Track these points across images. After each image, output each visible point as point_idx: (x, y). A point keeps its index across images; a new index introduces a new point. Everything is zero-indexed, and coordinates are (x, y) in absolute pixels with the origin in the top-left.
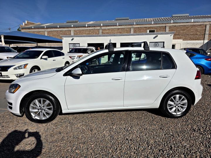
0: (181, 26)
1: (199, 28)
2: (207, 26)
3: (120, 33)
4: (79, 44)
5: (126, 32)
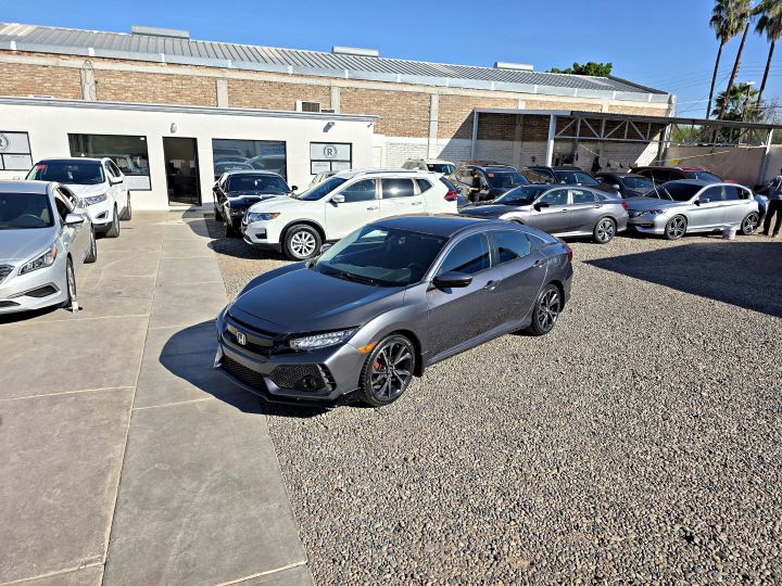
0: (371, 90)
1: (416, 102)
2: (433, 97)
4: (27, 133)
5: (199, 91)
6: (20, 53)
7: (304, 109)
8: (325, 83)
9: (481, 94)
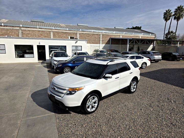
0: (86, 33)
1: (97, 36)
2: (101, 35)
5: (46, 34)
6: (4, 26)
9: (112, 34)
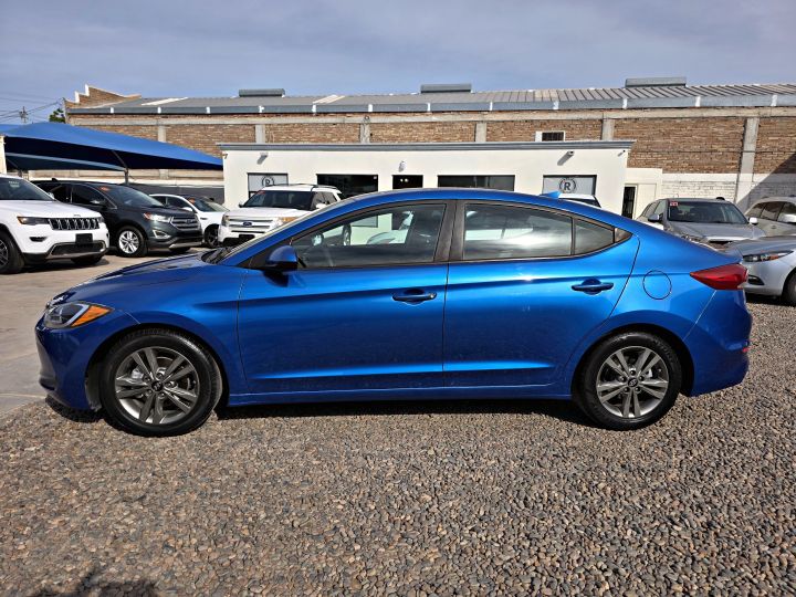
0: (656, 119)
1: (722, 130)
2: (750, 122)
3: (438, 139)
4: (286, 175)
5: (458, 136)
6: (318, 114)
7: (544, 139)
8: (596, 116)
